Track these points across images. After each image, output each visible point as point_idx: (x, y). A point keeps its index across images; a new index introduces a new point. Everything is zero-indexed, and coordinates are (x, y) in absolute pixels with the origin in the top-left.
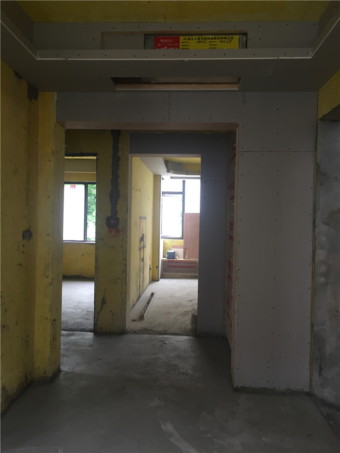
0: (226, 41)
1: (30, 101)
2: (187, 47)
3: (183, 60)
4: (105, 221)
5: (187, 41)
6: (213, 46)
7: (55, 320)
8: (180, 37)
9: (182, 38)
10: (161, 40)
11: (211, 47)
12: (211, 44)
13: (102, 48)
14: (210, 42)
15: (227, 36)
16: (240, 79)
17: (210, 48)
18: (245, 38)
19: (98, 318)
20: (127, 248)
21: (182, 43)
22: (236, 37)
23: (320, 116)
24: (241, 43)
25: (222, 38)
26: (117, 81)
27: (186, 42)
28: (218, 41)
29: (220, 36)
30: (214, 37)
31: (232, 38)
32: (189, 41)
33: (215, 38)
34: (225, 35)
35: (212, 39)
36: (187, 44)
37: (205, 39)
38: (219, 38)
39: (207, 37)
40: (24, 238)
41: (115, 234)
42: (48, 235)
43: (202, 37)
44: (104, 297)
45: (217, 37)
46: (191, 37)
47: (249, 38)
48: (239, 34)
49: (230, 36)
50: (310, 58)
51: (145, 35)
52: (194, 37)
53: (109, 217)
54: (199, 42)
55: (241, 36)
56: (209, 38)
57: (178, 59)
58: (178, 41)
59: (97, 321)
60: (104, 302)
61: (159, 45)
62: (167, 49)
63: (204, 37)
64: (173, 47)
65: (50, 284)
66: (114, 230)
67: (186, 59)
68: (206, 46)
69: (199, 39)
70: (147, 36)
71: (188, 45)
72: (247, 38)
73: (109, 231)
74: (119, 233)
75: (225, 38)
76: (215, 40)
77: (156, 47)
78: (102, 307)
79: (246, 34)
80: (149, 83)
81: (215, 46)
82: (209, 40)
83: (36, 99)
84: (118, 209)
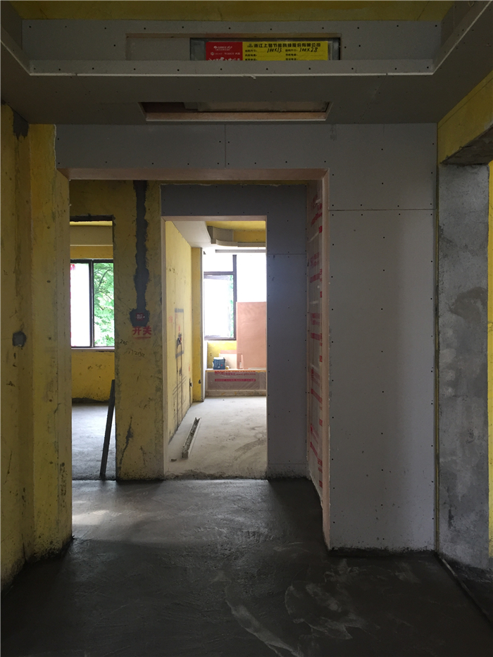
0: (310, 50)
1: (18, 138)
2: (253, 58)
3: (250, 77)
4: (129, 316)
5: (254, 48)
6: (291, 57)
7: (63, 464)
8: (244, 43)
9: (245, 45)
10: (215, 47)
11: (289, 57)
12: (289, 53)
13: (128, 59)
14: (286, 50)
15: (311, 42)
16: (328, 104)
17: (287, 59)
18: (336, 45)
19: (121, 460)
20: (162, 355)
21: (246, 51)
22: (325, 44)
23: (443, 158)
24: (331, 52)
25: (304, 45)
26: (149, 107)
27: (252, 51)
28: (298, 49)
29: (302, 43)
30: (292, 42)
31: (319, 45)
32: (256, 49)
33: (294, 45)
34: (309, 40)
35: (290, 45)
36: (253, 53)
37: (280, 45)
38: (299, 45)
39: (282, 43)
40: (14, 344)
41: (144, 334)
42: (50, 338)
43: (275, 43)
44: (130, 428)
45: (297, 43)
46: (258, 43)
47: (343, 45)
48: (329, 39)
49: (316, 42)
50: (432, 74)
51: (191, 39)
52: (264, 43)
53: (133, 310)
54: (272, 50)
55: (331, 42)
56: (285, 45)
57: (242, 75)
58: (239, 48)
59: (120, 463)
60: (130, 435)
61: (212, 54)
62: (224, 60)
63: (278, 43)
64: (232, 57)
65: (55, 412)
66: (142, 328)
67: (254, 76)
68: (280, 56)
69: (270, 45)
70: (194, 39)
71: (255, 55)
72: (340, 45)
73: (136, 331)
74: (150, 334)
75: (309, 45)
76: (294, 48)
77: (208, 57)
78: (127, 443)
79: (338, 40)
80: (196, 111)
81: (294, 57)
82: (285, 48)
83: (25, 135)
84: (147, 298)
